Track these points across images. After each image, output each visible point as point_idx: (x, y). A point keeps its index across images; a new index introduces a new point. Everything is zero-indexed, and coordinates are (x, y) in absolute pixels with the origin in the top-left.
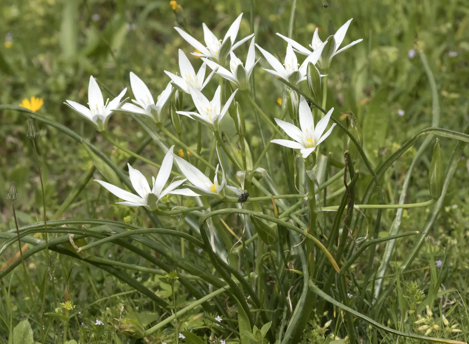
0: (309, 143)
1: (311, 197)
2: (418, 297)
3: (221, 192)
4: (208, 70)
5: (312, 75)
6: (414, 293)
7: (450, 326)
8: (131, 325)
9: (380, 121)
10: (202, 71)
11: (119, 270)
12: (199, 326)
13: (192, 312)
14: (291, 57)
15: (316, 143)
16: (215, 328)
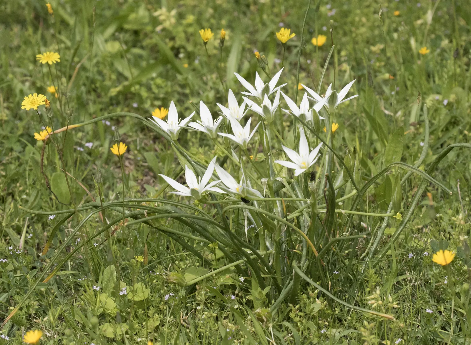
0: (303, 165)
1: (313, 202)
2: (374, 280)
3: (243, 192)
4: (247, 106)
5: (314, 117)
6: (371, 277)
7: (393, 302)
8: (175, 278)
9: (397, 149)
10: (243, 106)
11: (179, 237)
12: (230, 282)
13: (227, 271)
14: (305, 103)
15: (308, 165)
16: (239, 285)
